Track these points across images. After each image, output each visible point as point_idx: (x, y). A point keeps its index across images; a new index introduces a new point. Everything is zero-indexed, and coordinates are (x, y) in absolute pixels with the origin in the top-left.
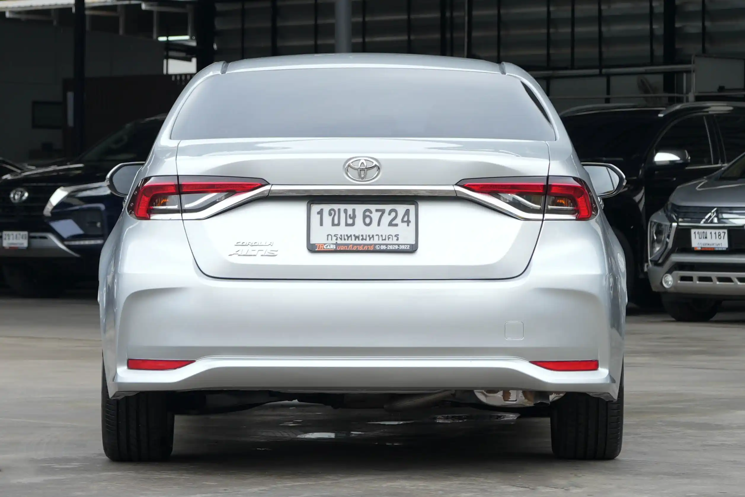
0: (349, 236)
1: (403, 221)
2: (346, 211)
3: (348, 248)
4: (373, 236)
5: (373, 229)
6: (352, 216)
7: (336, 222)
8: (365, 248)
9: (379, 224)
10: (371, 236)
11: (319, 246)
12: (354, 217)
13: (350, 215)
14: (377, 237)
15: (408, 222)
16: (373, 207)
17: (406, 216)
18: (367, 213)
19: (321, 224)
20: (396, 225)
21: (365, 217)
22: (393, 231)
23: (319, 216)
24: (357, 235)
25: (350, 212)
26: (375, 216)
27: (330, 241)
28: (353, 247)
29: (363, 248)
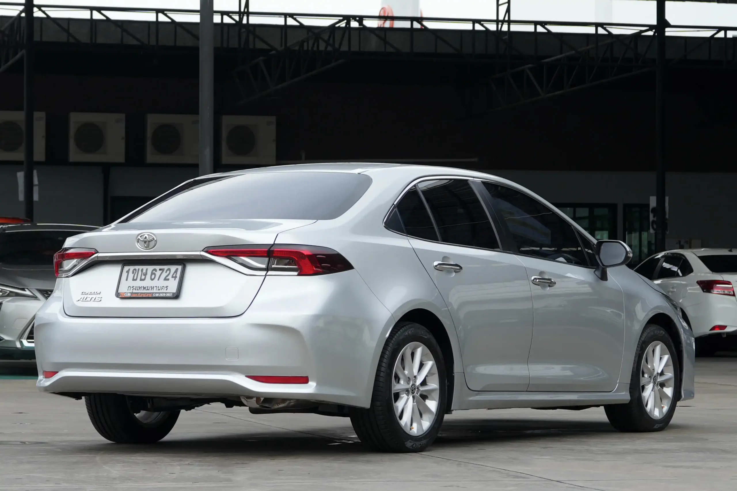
0: (140, 287)
1: (173, 277)
2: (142, 270)
3: (137, 295)
4: (154, 287)
5: (155, 283)
6: (145, 273)
7: (135, 278)
8: (147, 295)
9: (158, 280)
10: (152, 287)
11: (122, 294)
12: (145, 275)
13: (144, 273)
14: (156, 288)
15: (176, 277)
16: (158, 267)
17: (175, 273)
18: (154, 272)
19: (127, 280)
20: (168, 280)
21: (152, 274)
22: (166, 283)
23: (127, 273)
24: (145, 286)
25: (144, 271)
26: (158, 273)
27: (129, 291)
28: (140, 296)
29: (146, 295)
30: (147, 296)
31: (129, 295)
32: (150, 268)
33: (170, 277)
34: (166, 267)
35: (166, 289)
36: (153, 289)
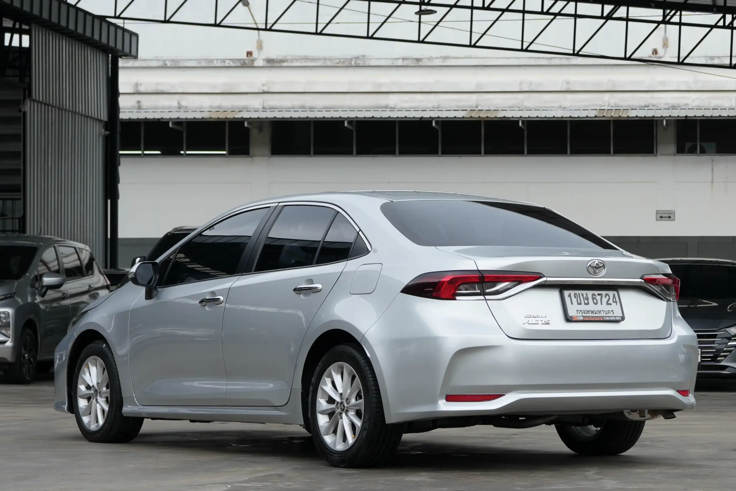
0: (588, 311)
2: (582, 295)
7: (579, 302)
9: (601, 304)
10: (599, 311)
13: (585, 297)
19: (572, 304)
20: (611, 304)
21: (593, 299)
22: (609, 308)
24: (592, 310)
25: (585, 296)
26: (598, 298)
27: (579, 315)
30: (599, 319)
31: (582, 318)
32: (590, 293)
33: (611, 301)
34: (604, 293)
35: (612, 313)
36: (600, 313)
